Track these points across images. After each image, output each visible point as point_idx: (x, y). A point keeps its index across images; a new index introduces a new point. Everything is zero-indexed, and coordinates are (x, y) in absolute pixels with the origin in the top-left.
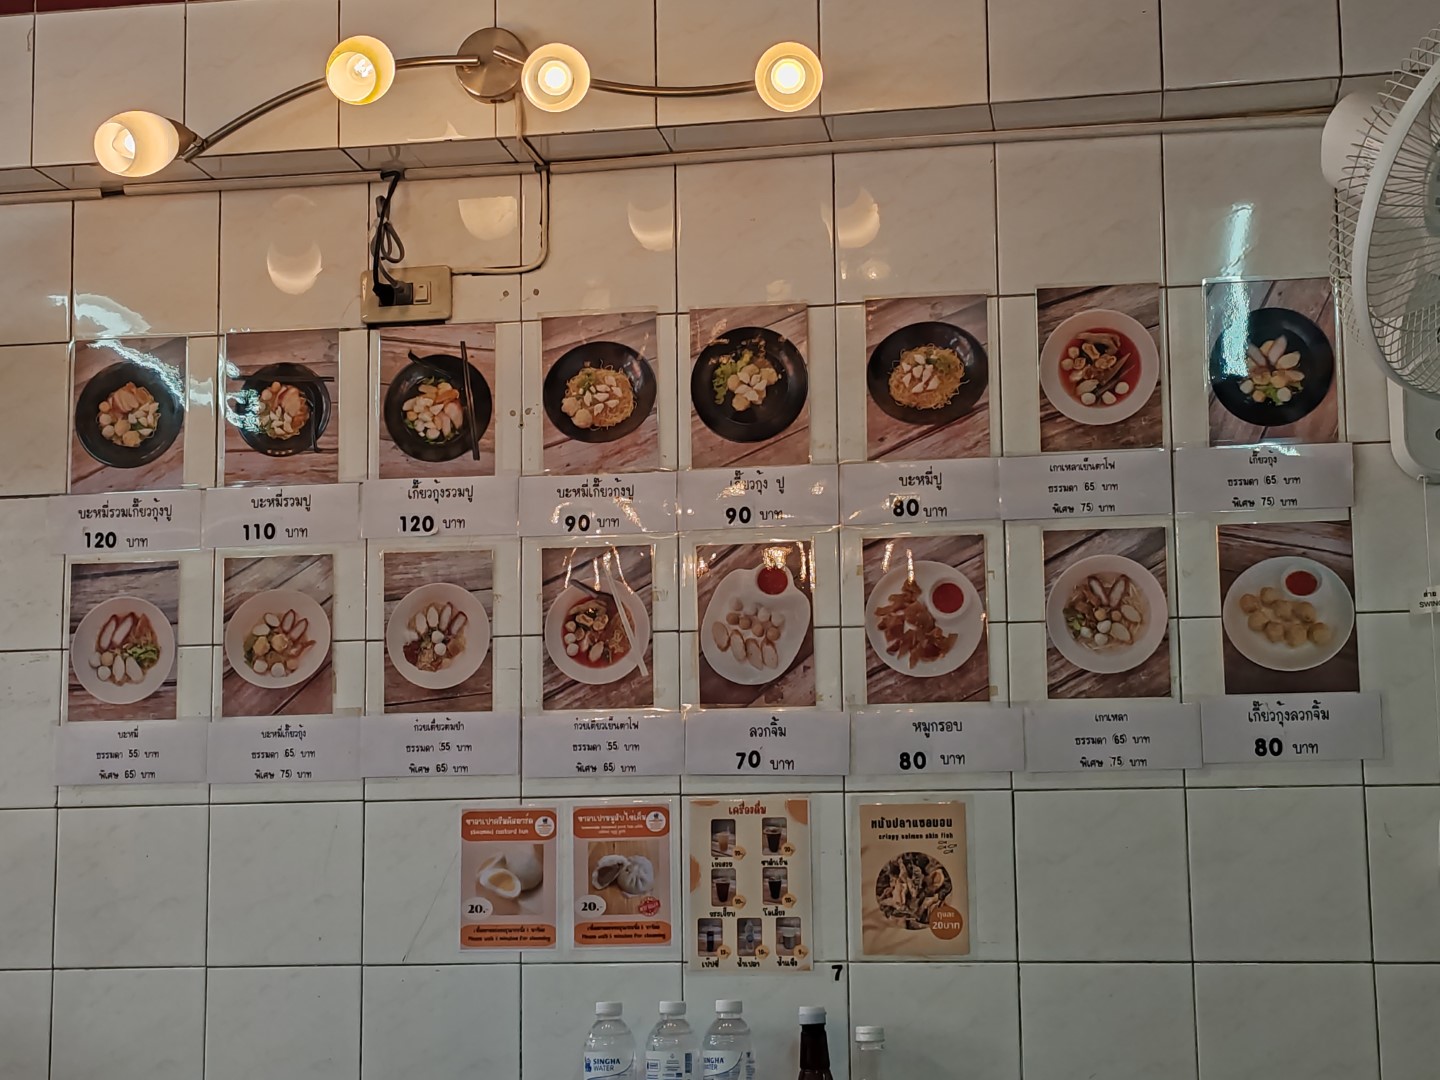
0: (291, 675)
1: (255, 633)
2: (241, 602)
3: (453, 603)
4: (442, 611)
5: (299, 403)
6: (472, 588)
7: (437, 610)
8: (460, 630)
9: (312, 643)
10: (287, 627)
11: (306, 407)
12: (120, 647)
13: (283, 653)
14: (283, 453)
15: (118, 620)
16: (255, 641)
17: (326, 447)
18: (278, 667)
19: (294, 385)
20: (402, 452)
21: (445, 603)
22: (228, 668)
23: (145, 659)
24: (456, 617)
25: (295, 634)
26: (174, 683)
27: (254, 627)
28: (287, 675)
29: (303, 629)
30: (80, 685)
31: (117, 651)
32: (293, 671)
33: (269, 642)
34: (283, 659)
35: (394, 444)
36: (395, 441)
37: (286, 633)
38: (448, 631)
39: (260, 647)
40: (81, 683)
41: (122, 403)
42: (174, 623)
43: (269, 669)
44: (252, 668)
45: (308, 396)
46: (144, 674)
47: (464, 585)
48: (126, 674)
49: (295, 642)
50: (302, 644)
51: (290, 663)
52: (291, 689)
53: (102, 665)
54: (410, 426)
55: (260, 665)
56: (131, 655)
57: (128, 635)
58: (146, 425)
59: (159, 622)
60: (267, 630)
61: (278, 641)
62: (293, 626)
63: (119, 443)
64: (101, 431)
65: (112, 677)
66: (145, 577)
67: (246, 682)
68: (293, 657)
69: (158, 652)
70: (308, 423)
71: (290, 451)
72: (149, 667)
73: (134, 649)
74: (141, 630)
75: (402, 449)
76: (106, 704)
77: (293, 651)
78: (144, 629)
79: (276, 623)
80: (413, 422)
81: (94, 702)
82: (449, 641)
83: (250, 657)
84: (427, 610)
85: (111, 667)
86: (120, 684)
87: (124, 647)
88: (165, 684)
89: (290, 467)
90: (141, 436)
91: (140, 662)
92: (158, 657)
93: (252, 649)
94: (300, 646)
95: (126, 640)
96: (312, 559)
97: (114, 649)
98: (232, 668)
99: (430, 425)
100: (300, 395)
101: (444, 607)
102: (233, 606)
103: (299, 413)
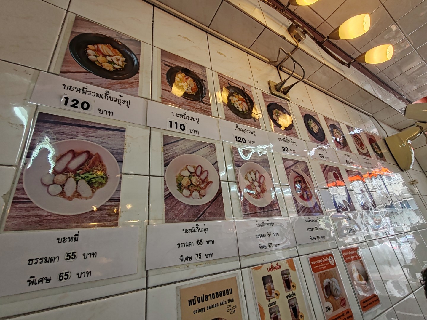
0: (203, 198)
1: (182, 174)
2: (173, 158)
3: (258, 170)
4: (256, 173)
5: (194, 84)
6: (263, 166)
7: (254, 173)
8: (263, 182)
9: (211, 182)
10: (198, 173)
11: (196, 86)
12: (74, 172)
13: (197, 186)
14: (189, 99)
15: (75, 154)
16: (183, 178)
17: (206, 102)
18: (195, 193)
19: (191, 77)
20: (232, 112)
21: (256, 171)
22: (168, 193)
23: (95, 183)
24: (261, 176)
25: (203, 177)
26: (118, 200)
27: (181, 171)
28: (201, 198)
29: (206, 176)
30: (28, 199)
31: (70, 174)
32: (203, 196)
33: (190, 180)
34: (198, 189)
35: (229, 108)
36: (229, 107)
37: (198, 176)
38: (259, 182)
39: (185, 182)
40: (29, 197)
41: (103, 50)
42: (120, 162)
43: (191, 195)
44: (182, 193)
45: (197, 82)
46: (93, 192)
47: (261, 165)
48: (76, 192)
49: (203, 181)
50: (206, 182)
51: (202, 192)
52: (204, 206)
53: (54, 183)
54: (233, 105)
55: (186, 192)
56: (82, 178)
57: (83, 164)
58: (117, 64)
59: (109, 160)
60: (188, 174)
61: (194, 180)
62: (201, 173)
63: (100, 66)
64: (88, 56)
65: (62, 194)
66: (100, 132)
67: (179, 201)
68: (203, 189)
69: (107, 178)
70: (198, 91)
71: (192, 99)
72: (98, 188)
73: (87, 175)
74: (94, 163)
75: (232, 111)
76: (51, 215)
77: (202, 186)
78: (97, 163)
79: (192, 170)
80: (233, 104)
81: (40, 213)
82: (261, 186)
83: (180, 187)
84: (251, 172)
85: (63, 186)
86: (70, 199)
87: (78, 172)
88: (110, 200)
89: (192, 105)
90: (114, 67)
91: (90, 183)
92: (106, 181)
93: (181, 183)
94: (205, 183)
95: (80, 167)
96: (205, 145)
97: (69, 172)
98: (170, 193)
99: (239, 106)
100: (194, 82)
101: (256, 172)
102: (169, 159)
103: (194, 87)
